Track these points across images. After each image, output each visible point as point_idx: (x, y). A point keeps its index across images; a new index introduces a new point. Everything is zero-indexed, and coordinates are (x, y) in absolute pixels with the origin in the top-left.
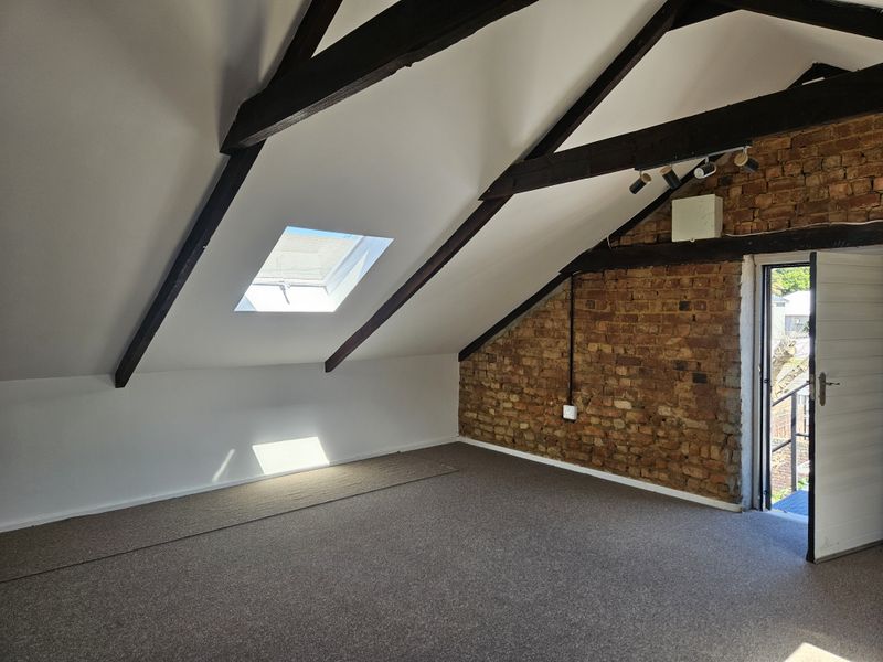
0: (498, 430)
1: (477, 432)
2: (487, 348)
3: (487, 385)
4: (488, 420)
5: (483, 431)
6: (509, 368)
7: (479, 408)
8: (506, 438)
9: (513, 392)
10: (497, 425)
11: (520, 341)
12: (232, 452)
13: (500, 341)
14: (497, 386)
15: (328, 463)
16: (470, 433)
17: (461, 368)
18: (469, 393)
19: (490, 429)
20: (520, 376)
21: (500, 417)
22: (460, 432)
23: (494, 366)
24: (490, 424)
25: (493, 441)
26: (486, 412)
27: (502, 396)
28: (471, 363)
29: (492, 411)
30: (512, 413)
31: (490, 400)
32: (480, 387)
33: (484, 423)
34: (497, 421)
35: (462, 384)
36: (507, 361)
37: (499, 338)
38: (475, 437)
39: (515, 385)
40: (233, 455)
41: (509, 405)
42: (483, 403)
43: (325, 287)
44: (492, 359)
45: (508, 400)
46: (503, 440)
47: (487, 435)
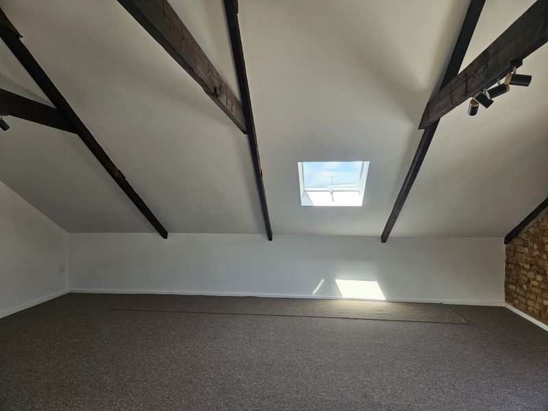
0: (530, 303)
1: (517, 302)
2: (523, 235)
3: (522, 265)
4: (522, 293)
5: (520, 302)
6: (537, 253)
7: (516, 283)
8: (535, 311)
9: (538, 273)
10: (529, 298)
11: (544, 230)
12: (323, 281)
13: (531, 230)
14: (528, 266)
15: (384, 299)
16: (512, 302)
17: (507, 249)
18: (511, 270)
19: (523, 300)
20: (544, 260)
21: (531, 292)
22: (506, 299)
23: (526, 250)
24: (524, 297)
25: (526, 311)
26: (521, 287)
27: (531, 275)
28: (512, 245)
29: (525, 287)
30: (537, 290)
31: (524, 277)
32: (517, 265)
33: (520, 295)
34: (528, 295)
35: (507, 262)
36: (535, 247)
37: (531, 228)
38: (515, 306)
39: (541, 268)
40: (324, 283)
41: (535, 283)
42: (519, 279)
43: (358, 191)
44: (525, 245)
45: (535, 279)
46: (533, 311)
47: (522, 306)
